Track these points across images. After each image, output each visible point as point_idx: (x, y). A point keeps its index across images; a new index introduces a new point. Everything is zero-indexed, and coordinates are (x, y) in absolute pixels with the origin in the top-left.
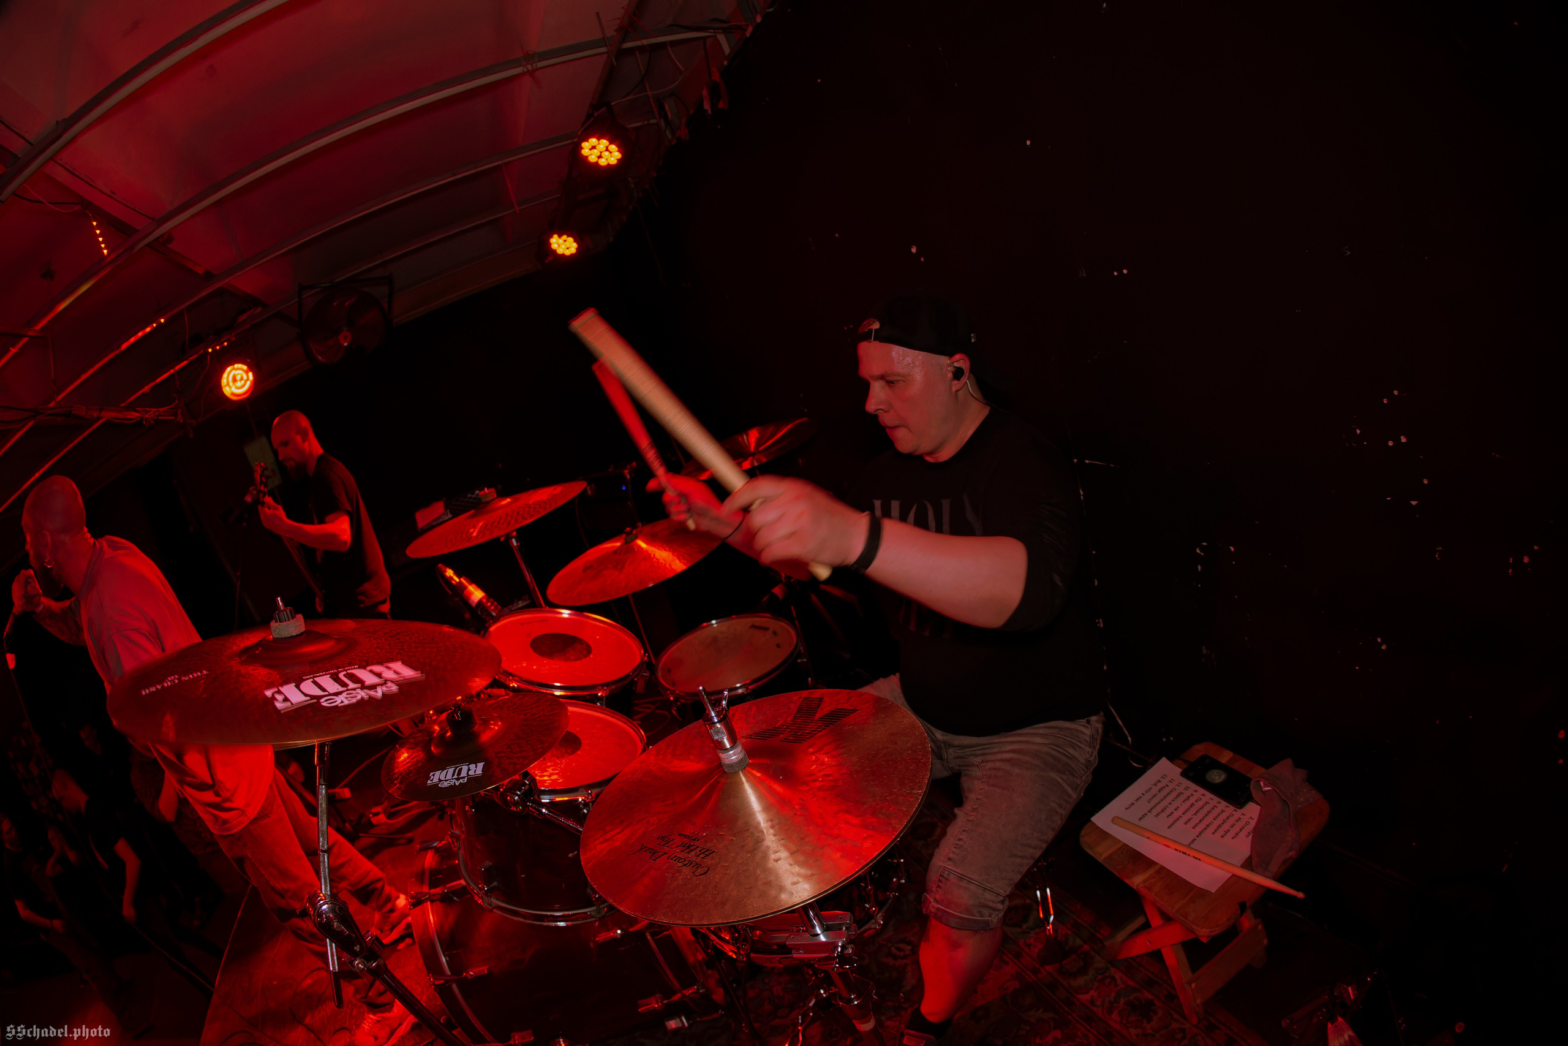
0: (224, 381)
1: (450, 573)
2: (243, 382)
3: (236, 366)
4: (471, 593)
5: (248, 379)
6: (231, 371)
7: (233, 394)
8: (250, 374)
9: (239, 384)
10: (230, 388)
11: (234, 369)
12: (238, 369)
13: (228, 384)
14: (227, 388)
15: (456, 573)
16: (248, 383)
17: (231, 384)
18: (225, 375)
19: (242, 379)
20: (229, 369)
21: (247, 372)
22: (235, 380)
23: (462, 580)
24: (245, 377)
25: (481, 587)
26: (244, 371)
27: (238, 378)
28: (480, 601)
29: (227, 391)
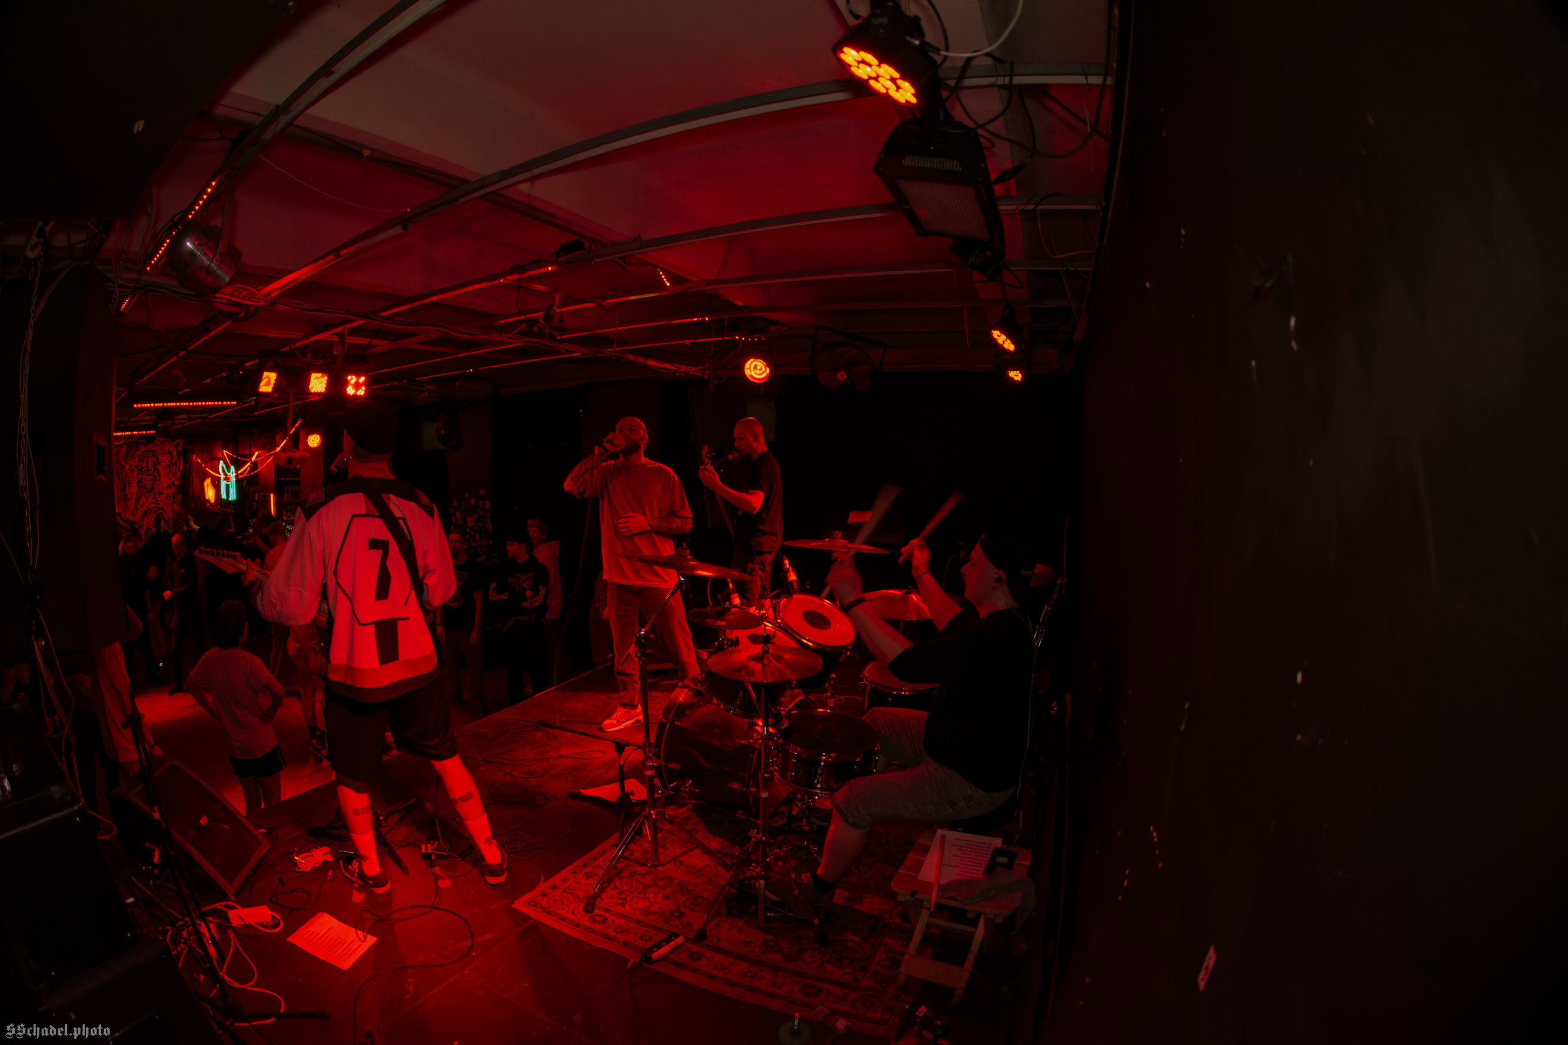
0: (747, 365)
1: (787, 562)
2: (761, 372)
3: (758, 360)
4: (790, 575)
5: (765, 371)
6: (752, 363)
7: (751, 376)
8: (768, 370)
9: (758, 372)
10: (751, 371)
11: (758, 362)
12: (761, 362)
13: (750, 368)
14: (748, 370)
15: (790, 564)
16: (765, 374)
17: (752, 369)
18: (749, 362)
19: (761, 369)
20: (752, 360)
21: (766, 367)
22: (755, 367)
23: (790, 568)
24: (764, 370)
25: (797, 575)
26: (764, 365)
27: (759, 367)
28: (792, 581)
29: (747, 372)
